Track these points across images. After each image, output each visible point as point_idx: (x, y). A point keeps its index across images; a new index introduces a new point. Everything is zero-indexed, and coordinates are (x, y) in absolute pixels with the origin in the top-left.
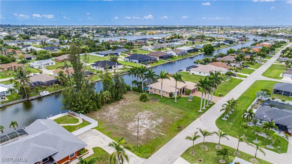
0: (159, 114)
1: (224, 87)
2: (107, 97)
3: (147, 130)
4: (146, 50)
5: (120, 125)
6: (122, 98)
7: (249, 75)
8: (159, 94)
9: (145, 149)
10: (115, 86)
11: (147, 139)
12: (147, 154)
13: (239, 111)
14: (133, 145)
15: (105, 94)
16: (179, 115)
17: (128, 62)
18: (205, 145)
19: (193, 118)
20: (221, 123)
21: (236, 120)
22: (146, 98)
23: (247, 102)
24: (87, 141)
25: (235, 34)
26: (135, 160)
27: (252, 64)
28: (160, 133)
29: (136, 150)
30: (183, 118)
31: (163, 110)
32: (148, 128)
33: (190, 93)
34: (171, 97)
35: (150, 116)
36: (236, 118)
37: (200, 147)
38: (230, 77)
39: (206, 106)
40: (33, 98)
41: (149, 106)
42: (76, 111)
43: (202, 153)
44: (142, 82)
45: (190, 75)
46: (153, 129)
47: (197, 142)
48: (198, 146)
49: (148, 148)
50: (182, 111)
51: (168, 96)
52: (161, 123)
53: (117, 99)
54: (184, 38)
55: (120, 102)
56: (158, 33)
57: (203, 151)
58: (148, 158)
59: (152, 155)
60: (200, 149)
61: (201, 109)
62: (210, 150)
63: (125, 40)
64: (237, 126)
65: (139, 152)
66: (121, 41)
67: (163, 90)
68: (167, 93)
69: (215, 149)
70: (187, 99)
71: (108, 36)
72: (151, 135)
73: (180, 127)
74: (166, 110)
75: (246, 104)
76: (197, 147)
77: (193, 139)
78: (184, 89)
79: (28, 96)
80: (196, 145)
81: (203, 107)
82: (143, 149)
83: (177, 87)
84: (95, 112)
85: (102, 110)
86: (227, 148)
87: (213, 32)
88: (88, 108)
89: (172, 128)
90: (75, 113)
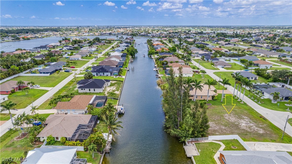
8: (201, 99)
17: (96, 76)
19: (251, 109)
25: (110, 34)
32: (253, 125)
50: (237, 106)
56: (32, 38)
66: (22, 52)
68: (209, 97)
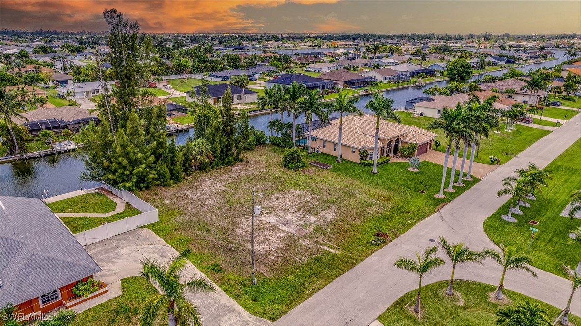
0: (328, 198)
1: (502, 145)
2: (201, 154)
3: (289, 239)
4: (317, 71)
5: (218, 223)
6: (241, 160)
7: (565, 121)
8: (333, 153)
9: (273, 292)
10: (224, 129)
11: (286, 261)
12: (276, 306)
13: (549, 201)
14: (241, 278)
15: (195, 146)
16: (382, 205)
18: (455, 288)
19: (421, 213)
20: (500, 229)
21: (545, 222)
22: (299, 160)
23: (569, 179)
24: (114, 260)
26: (237, 321)
27: (568, 99)
28: (325, 248)
29: (246, 293)
30: (392, 212)
31: (340, 190)
32: (293, 231)
33: (414, 151)
34: (363, 159)
35: (303, 204)
36: (544, 219)
37: (440, 294)
38: (516, 124)
39: (455, 184)
40: (35, 154)
41: (303, 180)
42: (115, 183)
43: (446, 312)
44: (292, 123)
45: (414, 118)
46: (306, 236)
47: (433, 277)
48: (434, 291)
49: (282, 288)
50: (391, 194)
51: (355, 158)
52: (331, 222)
53: (227, 160)
54: (404, 52)
55: (234, 169)
56: (346, 45)
57: (449, 306)
58: (277, 317)
59: (290, 309)
60: (439, 298)
61: (441, 192)
62: (472, 305)
63: (275, 53)
64: (550, 240)
65: (255, 300)
66: (265, 55)
67: (343, 142)
68: (353, 152)
69: (486, 302)
70: (405, 166)
71: (241, 49)
72: (296, 251)
73: (383, 235)
74: (346, 190)
75: (568, 184)
76: (430, 294)
77: (419, 267)
78: (398, 141)
79: (22, 149)
80: (428, 285)
81: (447, 186)
82: (268, 291)
83: (380, 136)
84: (163, 188)
85: (183, 184)
86: (535, 304)
87: (469, 45)
88: (145, 176)
89: (360, 236)
90: (114, 190)
